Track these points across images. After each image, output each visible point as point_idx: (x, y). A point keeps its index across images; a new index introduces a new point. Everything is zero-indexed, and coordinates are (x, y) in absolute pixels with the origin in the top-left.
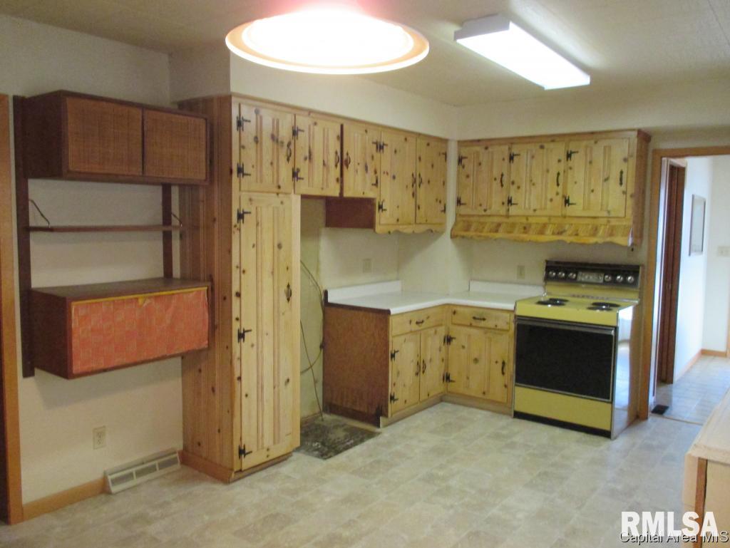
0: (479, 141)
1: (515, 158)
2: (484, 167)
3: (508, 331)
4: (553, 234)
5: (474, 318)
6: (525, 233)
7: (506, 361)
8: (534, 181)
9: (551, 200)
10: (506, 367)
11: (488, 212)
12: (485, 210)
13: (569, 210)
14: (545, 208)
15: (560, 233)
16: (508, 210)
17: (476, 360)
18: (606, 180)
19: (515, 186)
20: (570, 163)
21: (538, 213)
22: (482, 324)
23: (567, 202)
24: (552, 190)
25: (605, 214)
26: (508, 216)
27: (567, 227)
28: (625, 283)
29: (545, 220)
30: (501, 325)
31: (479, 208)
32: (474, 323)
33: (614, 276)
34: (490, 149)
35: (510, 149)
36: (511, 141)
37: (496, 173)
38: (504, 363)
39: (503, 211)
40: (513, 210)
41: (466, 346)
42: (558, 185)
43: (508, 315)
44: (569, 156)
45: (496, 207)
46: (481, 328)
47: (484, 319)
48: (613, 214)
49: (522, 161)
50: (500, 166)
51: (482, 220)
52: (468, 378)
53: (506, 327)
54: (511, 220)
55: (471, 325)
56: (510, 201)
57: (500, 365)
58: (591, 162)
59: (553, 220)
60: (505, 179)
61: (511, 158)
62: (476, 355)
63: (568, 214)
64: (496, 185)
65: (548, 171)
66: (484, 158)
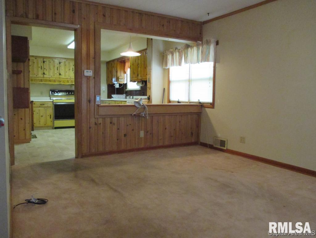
0: (33, 56)
1: (45, 62)
2: (35, 64)
3: (51, 107)
4: (58, 82)
5: (41, 105)
6: (50, 82)
7: (51, 115)
8: (51, 68)
9: (56, 74)
10: (51, 116)
11: (37, 76)
12: (36, 76)
13: (61, 76)
14: (54, 76)
15: (60, 82)
16: (44, 76)
17: (42, 116)
18: (69, 70)
19: (46, 69)
20: (60, 65)
21: (53, 77)
22: (44, 106)
23: (60, 74)
24: (56, 71)
25: (70, 78)
26: (44, 78)
27: (61, 81)
28: (71, 94)
29: (54, 79)
30: (49, 105)
31: (35, 75)
32: (41, 106)
33: (69, 93)
34: (37, 59)
35: (43, 59)
36: (44, 58)
37: (39, 66)
38: (50, 116)
39: (42, 76)
40: (45, 76)
41: (39, 113)
42: (57, 70)
43: (51, 103)
44: (60, 63)
45: (40, 75)
46: (44, 107)
47: (44, 105)
48: (72, 78)
49: (47, 63)
50: (41, 64)
51: (35, 78)
52: (40, 122)
53: (50, 106)
54: (45, 79)
55: (40, 107)
56: (44, 74)
57: (49, 116)
58: (65, 65)
59: (57, 79)
60: (42, 67)
61: (44, 62)
62: (42, 115)
63: (61, 77)
64: (40, 69)
65: (54, 66)
66: (35, 61)
